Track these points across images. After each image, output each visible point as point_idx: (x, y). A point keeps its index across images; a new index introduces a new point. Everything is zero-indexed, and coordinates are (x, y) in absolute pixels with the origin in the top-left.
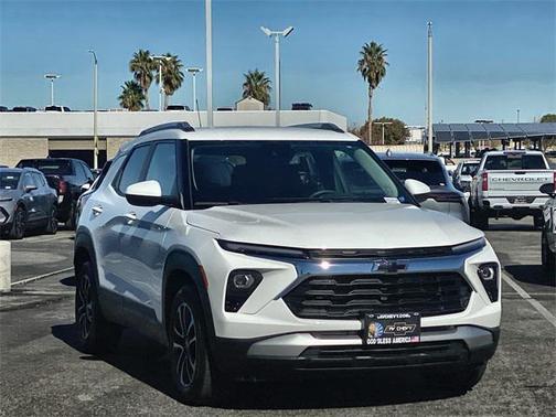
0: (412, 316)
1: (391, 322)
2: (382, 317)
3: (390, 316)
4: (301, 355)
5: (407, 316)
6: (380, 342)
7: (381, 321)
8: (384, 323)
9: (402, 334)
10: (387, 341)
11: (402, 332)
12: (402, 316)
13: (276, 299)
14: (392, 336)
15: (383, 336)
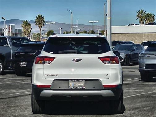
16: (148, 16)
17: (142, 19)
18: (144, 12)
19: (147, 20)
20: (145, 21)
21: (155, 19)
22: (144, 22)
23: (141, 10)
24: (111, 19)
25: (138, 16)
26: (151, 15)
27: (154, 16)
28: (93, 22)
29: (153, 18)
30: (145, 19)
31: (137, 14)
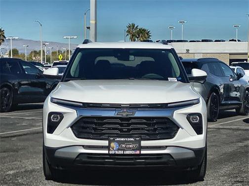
0: (135, 139)
1: (123, 142)
2: (118, 139)
3: (123, 139)
4: (77, 157)
5: (132, 139)
6: (117, 152)
7: (117, 142)
8: (120, 143)
9: (129, 149)
10: (121, 152)
11: (130, 148)
12: (129, 139)
13: (68, 128)
14: (124, 150)
15: (118, 150)
16: (141, 32)
17: (133, 36)
18: (136, 26)
19: (140, 37)
20: (138, 38)
21: (150, 36)
22: (136, 39)
23: (132, 24)
24: (96, 23)
25: (128, 32)
26: (144, 30)
27: (149, 32)
28: (69, 37)
29: (148, 34)
30: (138, 36)
31: (127, 29)
